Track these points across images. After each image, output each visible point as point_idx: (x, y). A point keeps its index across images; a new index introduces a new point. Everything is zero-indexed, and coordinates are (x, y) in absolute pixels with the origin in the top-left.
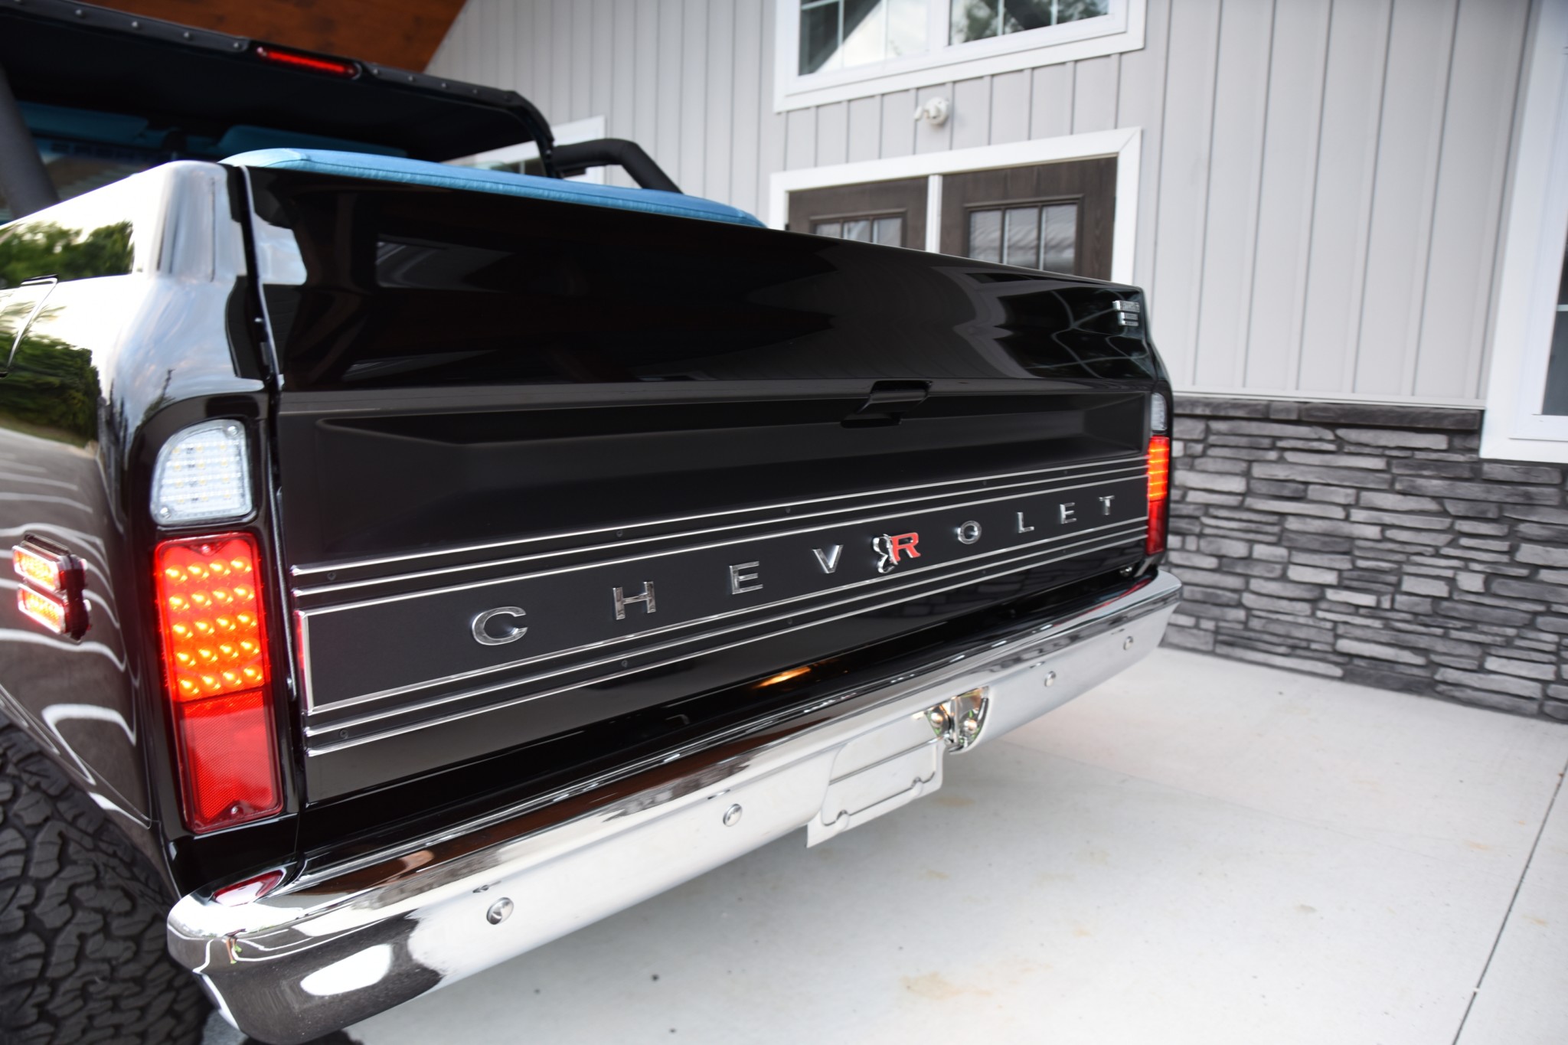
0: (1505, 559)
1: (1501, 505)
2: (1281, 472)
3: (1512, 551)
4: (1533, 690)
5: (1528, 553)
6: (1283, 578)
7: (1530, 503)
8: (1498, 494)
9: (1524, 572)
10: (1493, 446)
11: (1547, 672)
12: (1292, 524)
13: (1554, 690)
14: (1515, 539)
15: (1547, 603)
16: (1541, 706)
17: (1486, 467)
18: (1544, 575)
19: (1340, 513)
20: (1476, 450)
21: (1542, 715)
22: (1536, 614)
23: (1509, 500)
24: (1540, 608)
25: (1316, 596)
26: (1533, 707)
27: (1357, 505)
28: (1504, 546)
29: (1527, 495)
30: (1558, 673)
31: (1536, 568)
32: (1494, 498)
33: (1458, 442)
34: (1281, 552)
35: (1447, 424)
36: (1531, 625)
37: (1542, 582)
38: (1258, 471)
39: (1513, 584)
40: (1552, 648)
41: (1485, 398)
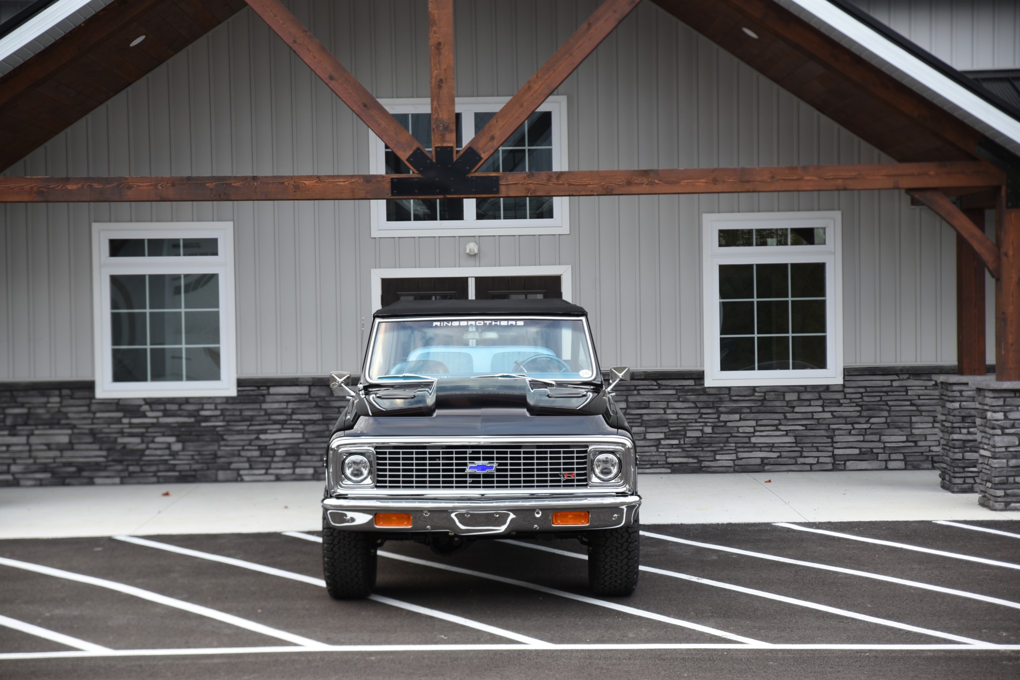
0: (717, 420)
1: (713, 402)
2: (639, 399)
3: (718, 418)
4: (731, 463)
5: (723, 417)
6: (645, 439)
7: (721, 401)
8: (712, 399)
9: (723, 424)
10: (709, 382)
11: (733, 457)
12: (645, 418)
13: (737, 462)
14: (719, 413)
15: (731, 433)
16: (734, 469)
17: (707, 390)
18: (729, 424)
19: (662, 412)
20: (703, 384)
21: (735, 472)
22: (728, 438)
23: (715, 400)
24: (729, 435)
25: (657, 443)
26: (732, 469)
27: (668, 408)
28: (716, 416)
29: (720, 398)
30: (737, 456)
31: (726, 422)
32: (711, 400)
33: (697, 382)
34: (643, 429)
35: (694, 376)
36: (727, 442)
37: (728, 427)
38: (630, 399)
39: (720, 428)
40: (734, 448)
41: (704, 366)
